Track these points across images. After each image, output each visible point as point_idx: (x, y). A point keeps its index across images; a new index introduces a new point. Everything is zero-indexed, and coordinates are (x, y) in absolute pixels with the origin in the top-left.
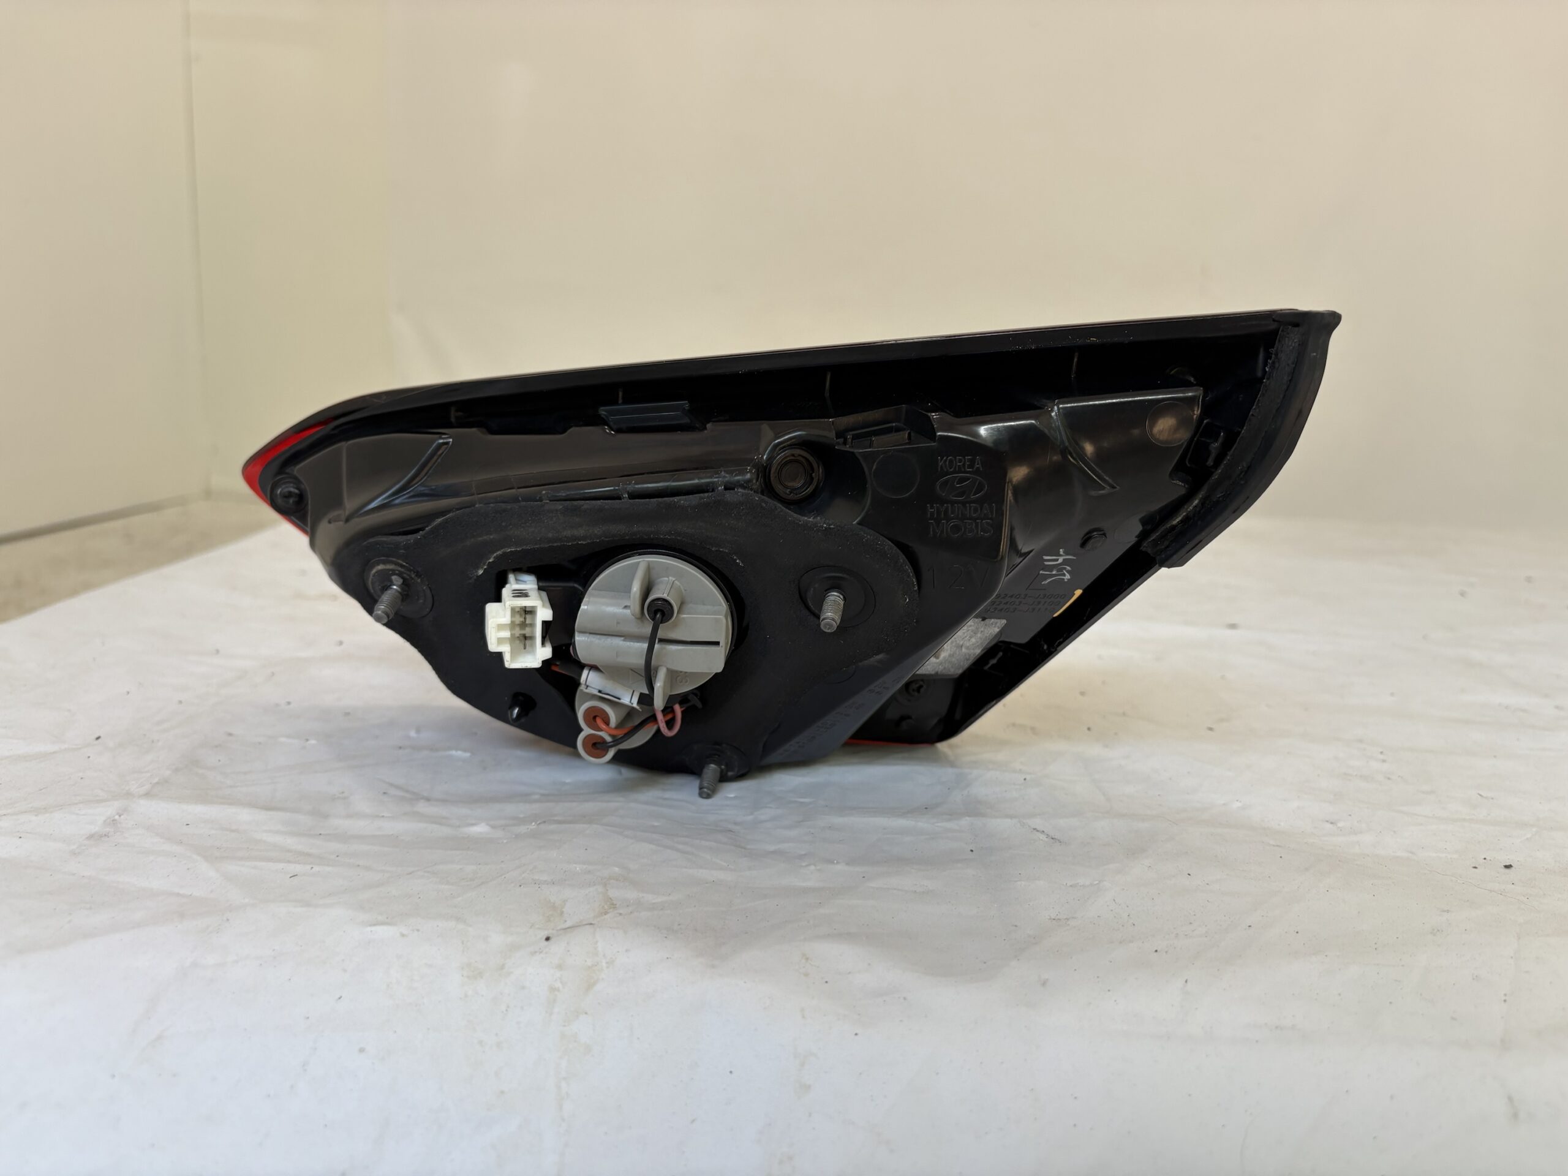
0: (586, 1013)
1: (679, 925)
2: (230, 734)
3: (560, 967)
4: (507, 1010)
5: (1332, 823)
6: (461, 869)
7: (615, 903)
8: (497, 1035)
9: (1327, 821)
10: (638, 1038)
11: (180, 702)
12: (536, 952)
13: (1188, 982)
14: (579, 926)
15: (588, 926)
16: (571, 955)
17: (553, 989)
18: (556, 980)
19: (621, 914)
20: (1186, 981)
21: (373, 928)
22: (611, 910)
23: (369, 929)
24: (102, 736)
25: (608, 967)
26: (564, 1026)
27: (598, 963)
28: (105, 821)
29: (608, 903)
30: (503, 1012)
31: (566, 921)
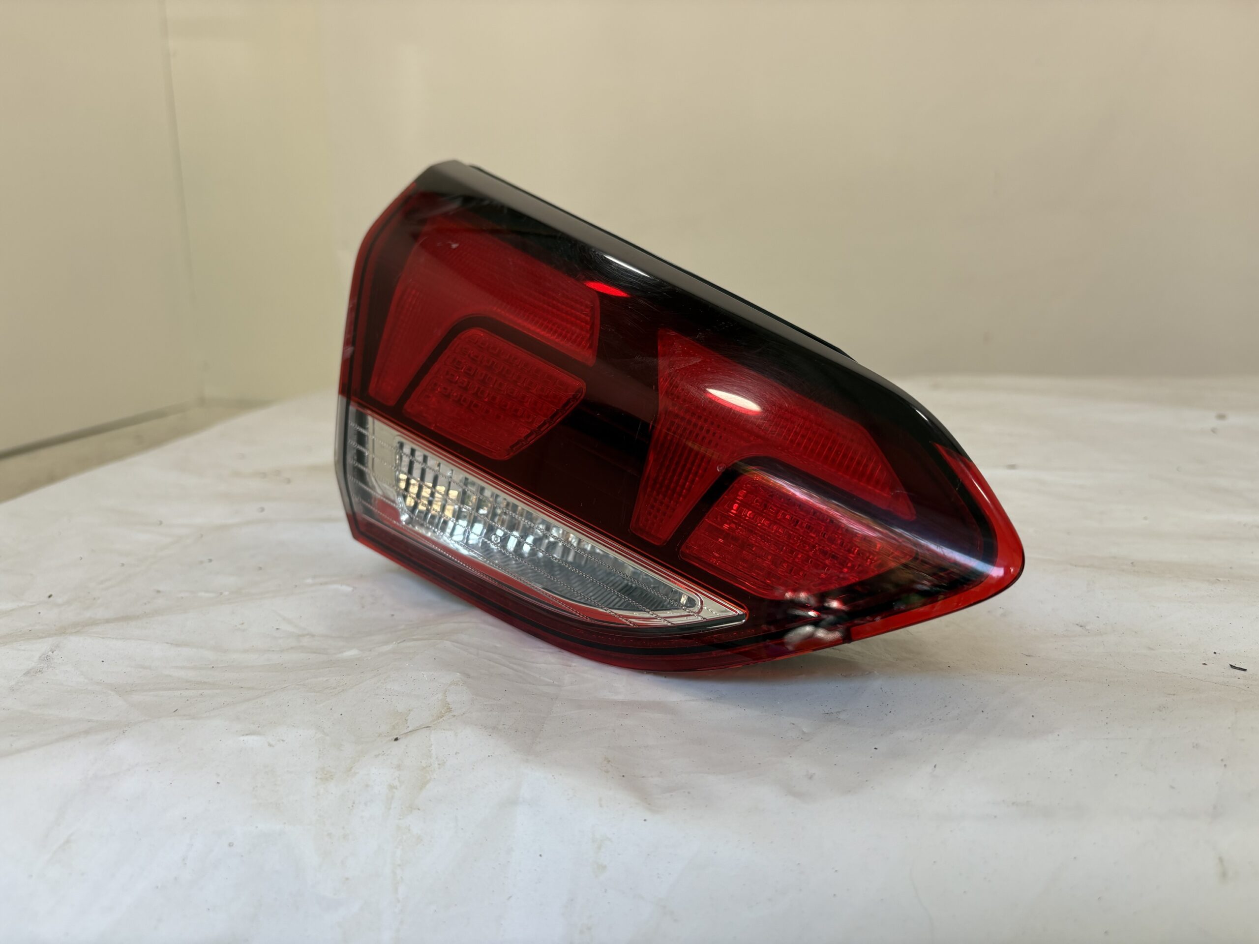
0: (419, 809)
1: (504, 725)
2: (158, 592)
3: (399, 767)
4: (352, 806)
5: (1081, 626)
6: (327, 680)
7: (451, 706)
8: (343, 828)
9: (1077, 625)
10: (462, 829)
11: (123, 565)
12: (379, 755)
13: (937, 767)
14: (418, 730)
15: (426, 729)
16: (408, 756)
17: (392, 787)
18: (395, 779)
19: (454, 716)
20: (935, 766)
21: (245, 738)
22: (448, 713)
23: (242, 738)
24: (53, 594)
25: (439, 768)
26: (400, 819)
27: (431, 765)
28: (40, 657)
29: (445, 708)
30: (349, 808)
31: (408, 727)
